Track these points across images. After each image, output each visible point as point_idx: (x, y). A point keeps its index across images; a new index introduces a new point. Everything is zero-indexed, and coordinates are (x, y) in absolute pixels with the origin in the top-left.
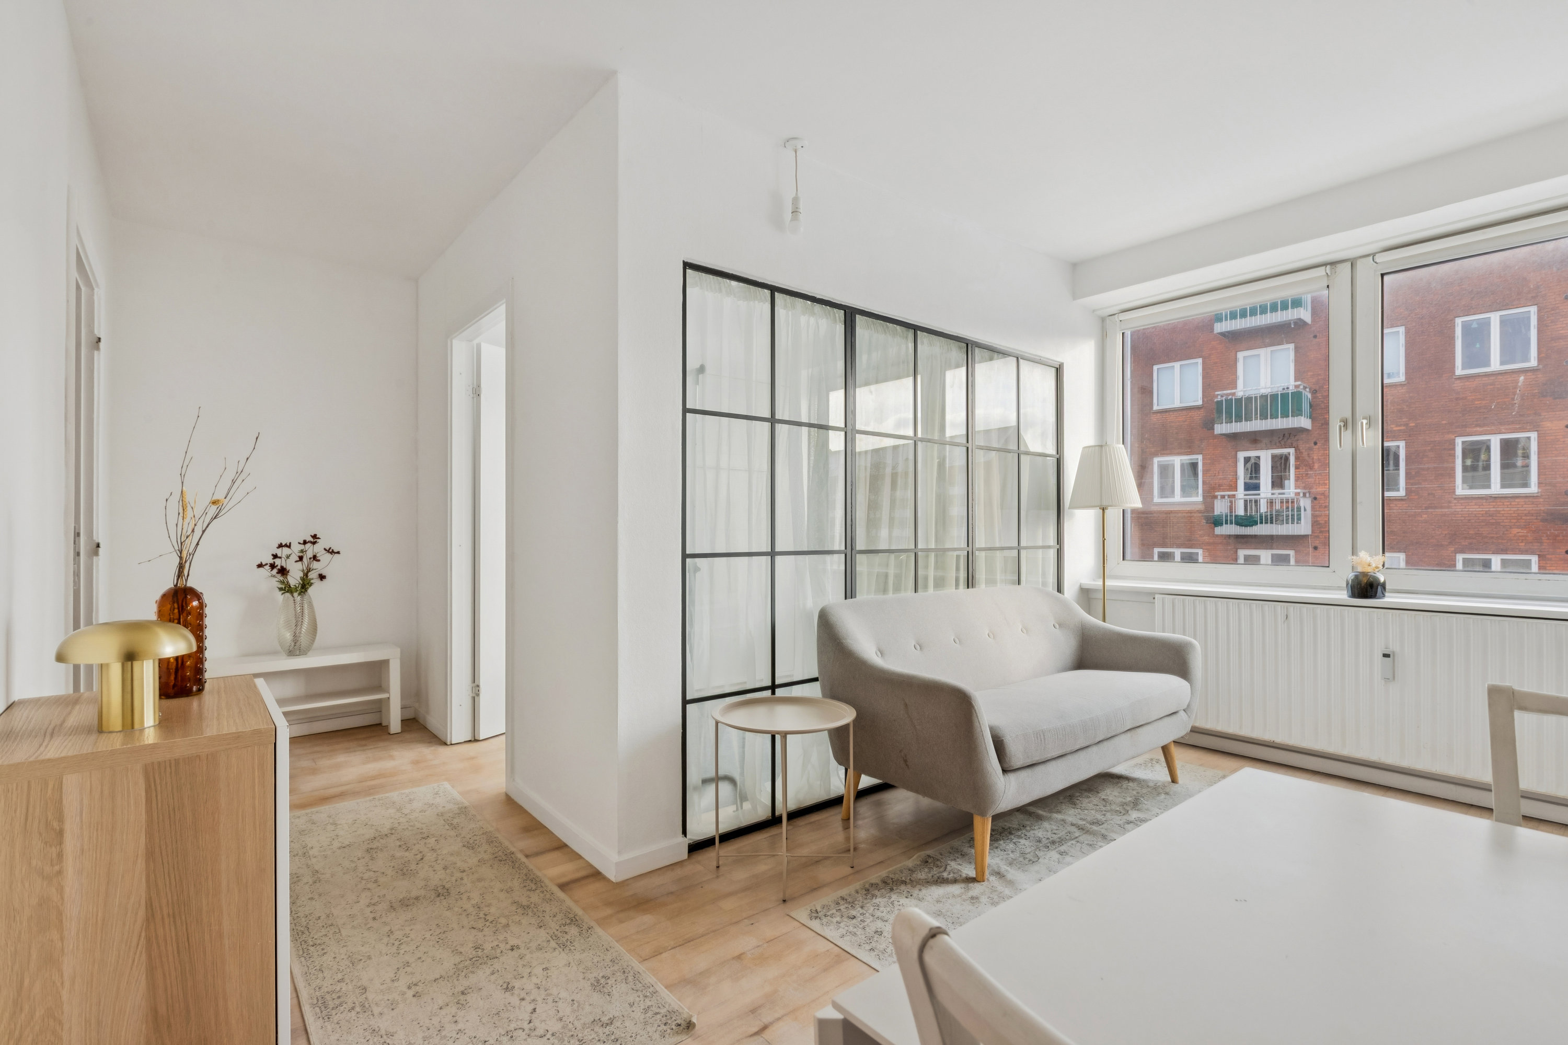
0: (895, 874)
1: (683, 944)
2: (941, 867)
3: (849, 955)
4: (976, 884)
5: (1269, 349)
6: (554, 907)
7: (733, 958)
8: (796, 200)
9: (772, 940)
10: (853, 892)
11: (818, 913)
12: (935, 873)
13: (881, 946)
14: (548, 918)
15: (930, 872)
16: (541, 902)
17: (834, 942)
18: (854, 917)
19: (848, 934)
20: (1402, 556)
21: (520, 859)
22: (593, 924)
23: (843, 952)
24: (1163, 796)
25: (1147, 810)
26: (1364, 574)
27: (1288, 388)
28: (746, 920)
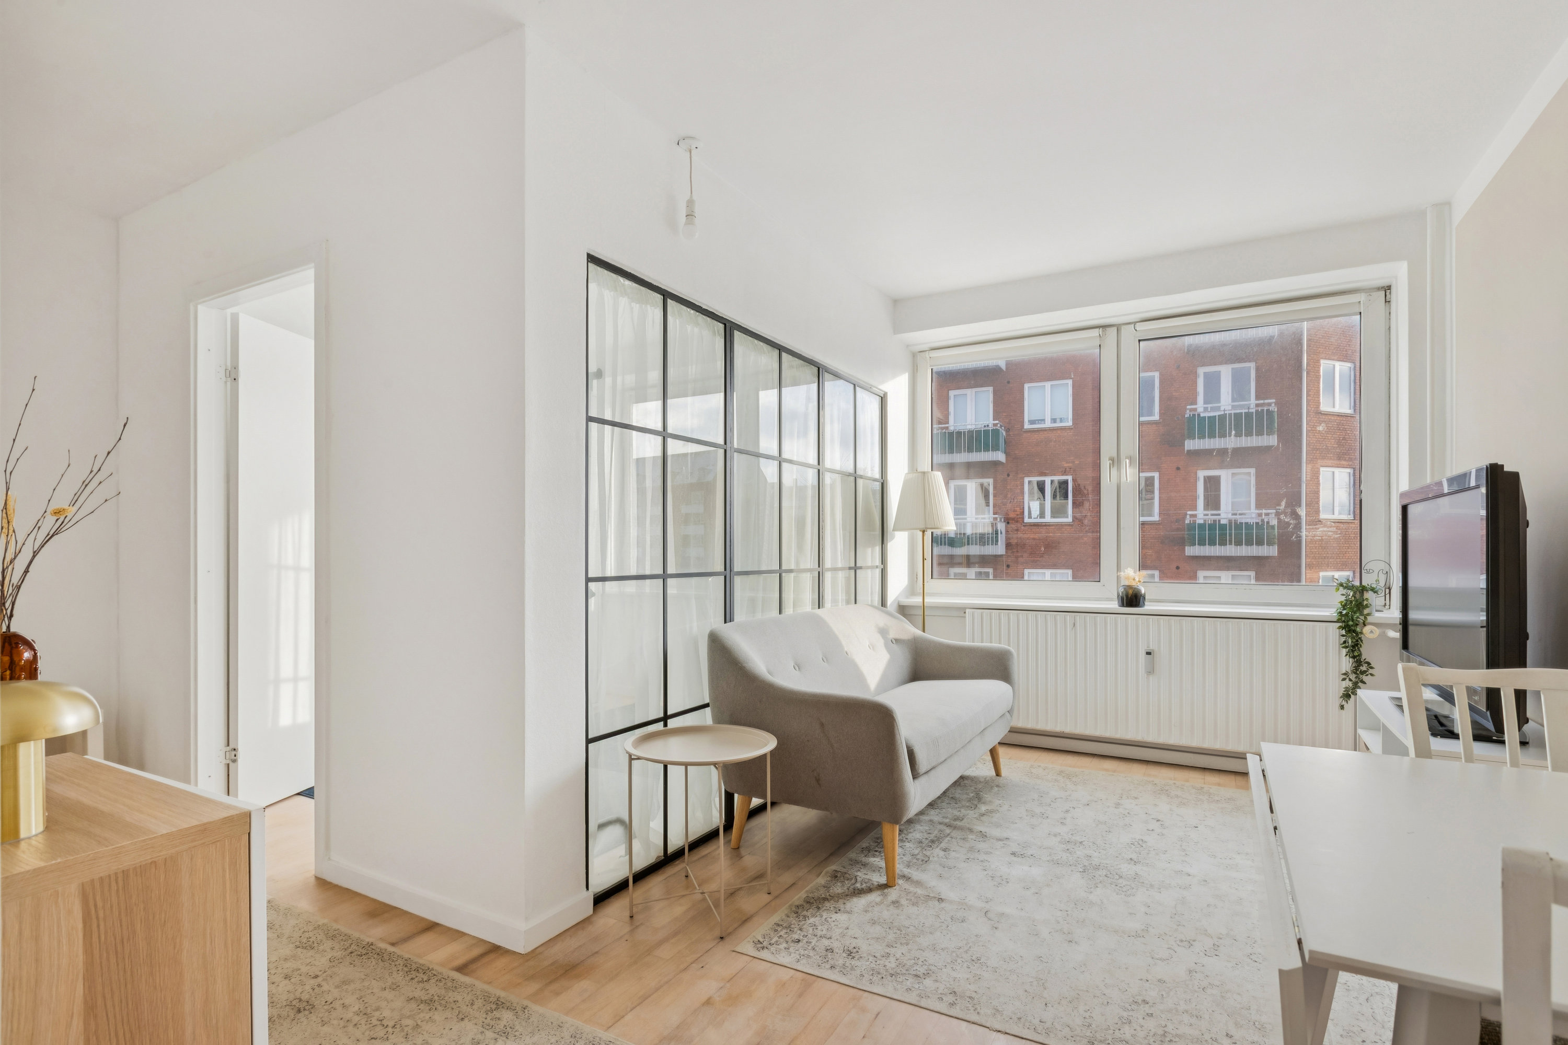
0: (813, 893)
1: (642, 1002)
2: (852, 879)
3: (813, 977)
4: (889, 889)
5: (974, 390)
6: (465, 995)
7: (703, 1004)
8: (690, 203)
9: (731, 979)
10: (784, 917)
11: (761, 943)
12: (849, 885)
13: (840, 962)
14: (465, 1007)
15: (843, 886)
16: (446, 992)
17: (793, 968)
18: (799, 941)
19: (802, 957)
20: (1070, 572)
21: (386, 950)
22: (526, 1003)
23: (807, 975)
24: (996, 789)
25: (990, 802)
26: (1130, 587)
27: (988, 426)
28: (693, 965)
